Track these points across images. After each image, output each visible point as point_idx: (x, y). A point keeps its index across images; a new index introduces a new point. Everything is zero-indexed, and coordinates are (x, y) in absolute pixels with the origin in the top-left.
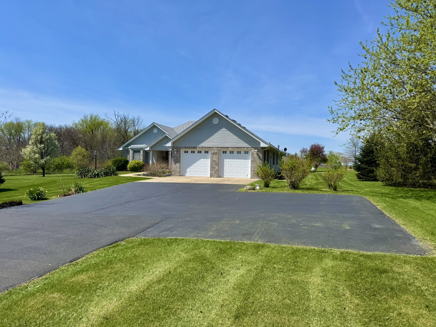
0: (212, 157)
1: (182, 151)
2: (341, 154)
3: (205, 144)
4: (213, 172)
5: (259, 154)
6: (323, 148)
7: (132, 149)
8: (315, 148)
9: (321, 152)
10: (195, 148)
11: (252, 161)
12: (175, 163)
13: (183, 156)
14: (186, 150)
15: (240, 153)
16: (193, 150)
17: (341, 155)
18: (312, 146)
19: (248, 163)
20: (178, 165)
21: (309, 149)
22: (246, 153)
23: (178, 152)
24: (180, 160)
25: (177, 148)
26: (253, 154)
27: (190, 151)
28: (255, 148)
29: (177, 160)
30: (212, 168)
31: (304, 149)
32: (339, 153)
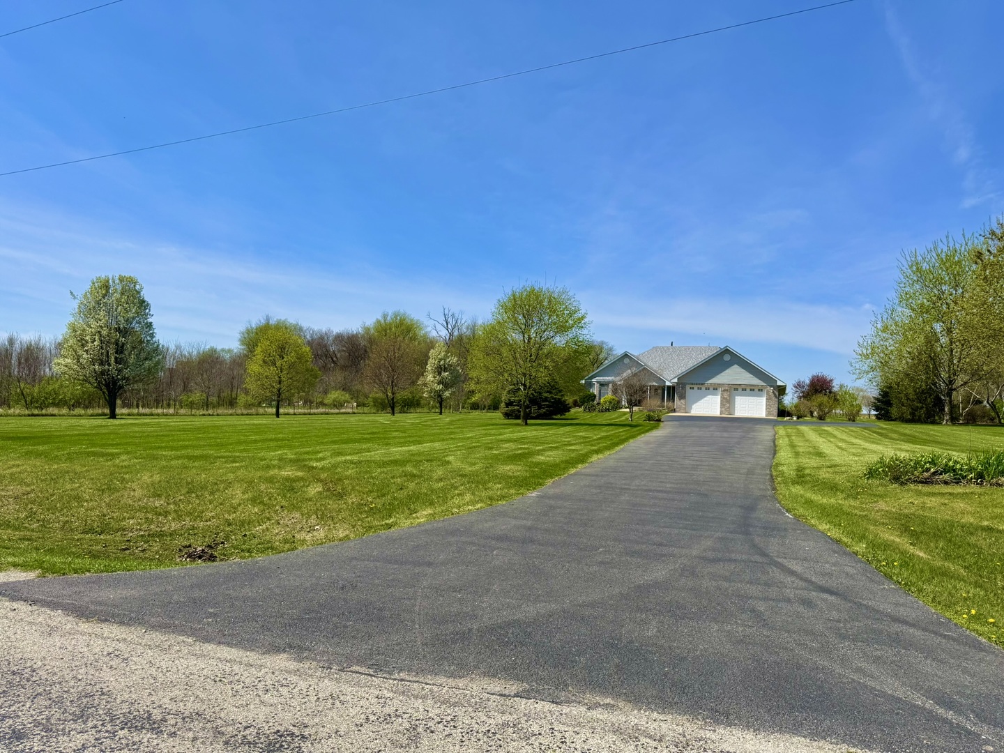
0: (722, 394)
1: (688, 387)
2: (862, 390)
3: (715, 380)
4: (723, 409)
5: (775, 392)
6: (831, 380)
7: (598, 382)
8: (818, 380)
9: (827, 388)
10: (702, 384)
11: (767, 399)
12: (680, 400)
13: (689, 392)
14: (692, 386)
15: (754, 390)
16: (700, 386)
17: (861, 393)
18: (813, 378)
19: (763, 401)
20: (682, 401)
21: (808, 382)
22: (760, 390)
23: (684, 388)
24: (685, 396)
25: (682, 384)
26: (768, 391)
27: (696, 387)
28: (771, 386)
29: (682, 397)
30: (722, 405)
31: (799, 382)
32: (858, 389)
